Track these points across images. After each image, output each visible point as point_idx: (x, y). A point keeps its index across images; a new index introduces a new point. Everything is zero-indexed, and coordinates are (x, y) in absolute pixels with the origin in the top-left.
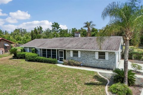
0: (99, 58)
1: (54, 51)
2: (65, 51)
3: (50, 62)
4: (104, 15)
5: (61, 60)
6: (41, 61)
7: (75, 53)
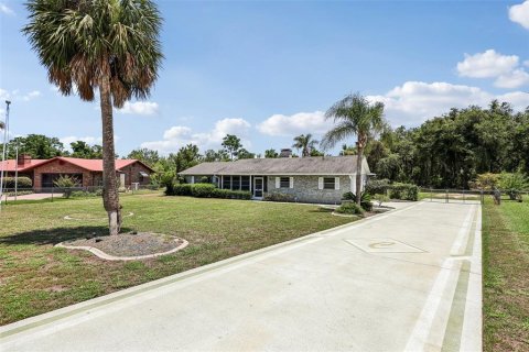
0: (325, 187)
1: (246, 178)
2: (265, 177)
3: (240, 197)
4: (328, 115)
5: (259, 194)
6: (223, 196)
7: (285, 180)
